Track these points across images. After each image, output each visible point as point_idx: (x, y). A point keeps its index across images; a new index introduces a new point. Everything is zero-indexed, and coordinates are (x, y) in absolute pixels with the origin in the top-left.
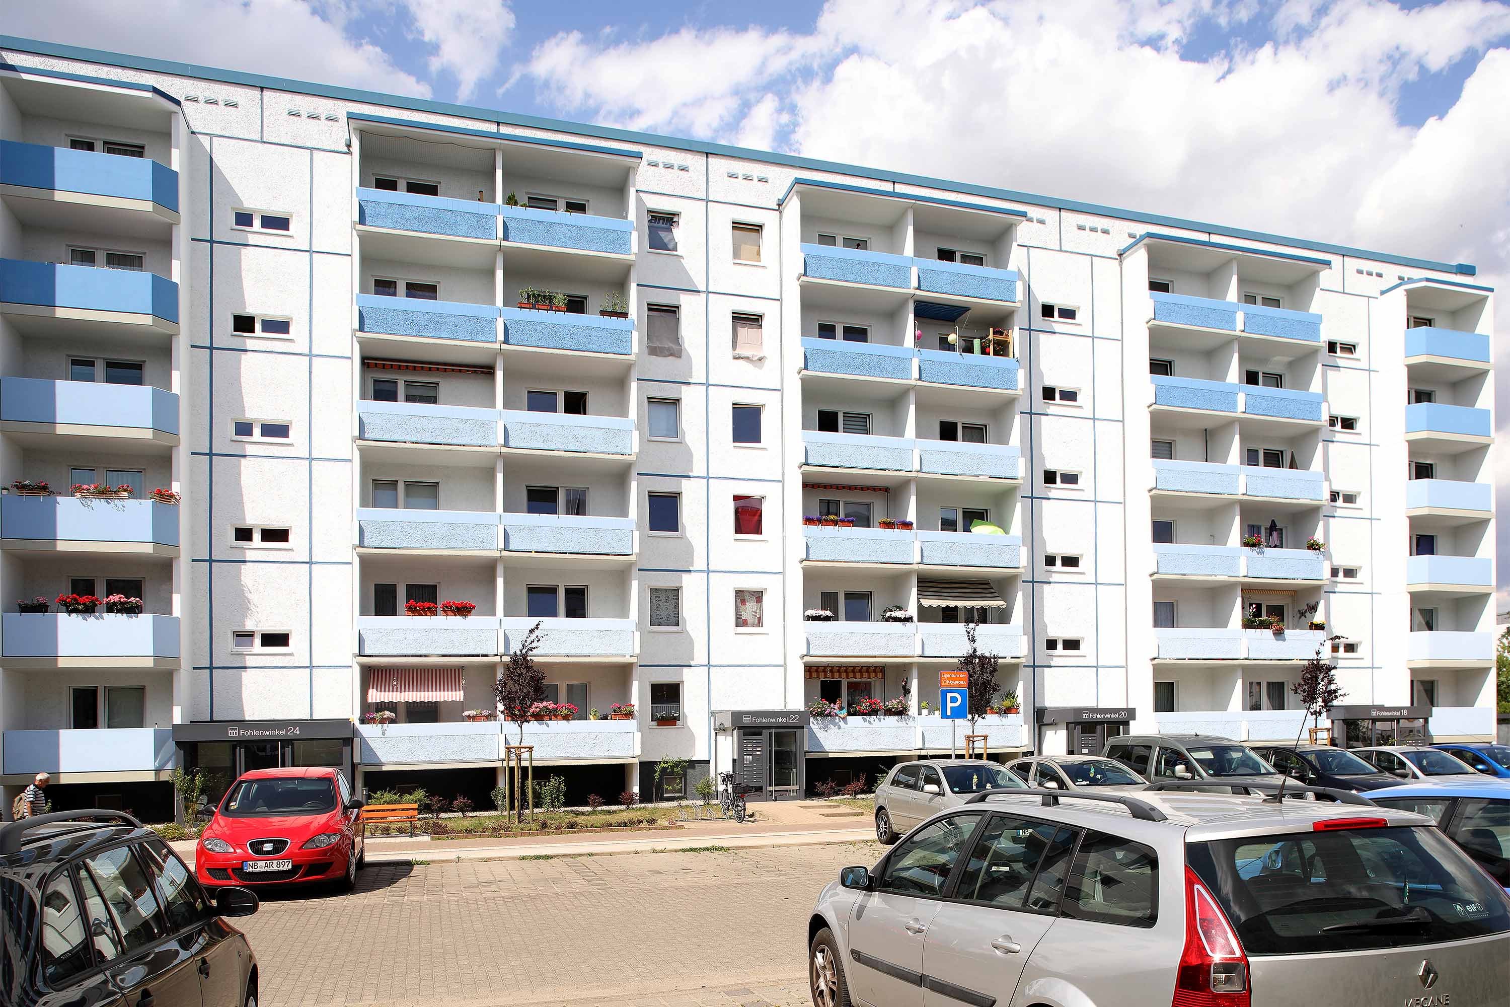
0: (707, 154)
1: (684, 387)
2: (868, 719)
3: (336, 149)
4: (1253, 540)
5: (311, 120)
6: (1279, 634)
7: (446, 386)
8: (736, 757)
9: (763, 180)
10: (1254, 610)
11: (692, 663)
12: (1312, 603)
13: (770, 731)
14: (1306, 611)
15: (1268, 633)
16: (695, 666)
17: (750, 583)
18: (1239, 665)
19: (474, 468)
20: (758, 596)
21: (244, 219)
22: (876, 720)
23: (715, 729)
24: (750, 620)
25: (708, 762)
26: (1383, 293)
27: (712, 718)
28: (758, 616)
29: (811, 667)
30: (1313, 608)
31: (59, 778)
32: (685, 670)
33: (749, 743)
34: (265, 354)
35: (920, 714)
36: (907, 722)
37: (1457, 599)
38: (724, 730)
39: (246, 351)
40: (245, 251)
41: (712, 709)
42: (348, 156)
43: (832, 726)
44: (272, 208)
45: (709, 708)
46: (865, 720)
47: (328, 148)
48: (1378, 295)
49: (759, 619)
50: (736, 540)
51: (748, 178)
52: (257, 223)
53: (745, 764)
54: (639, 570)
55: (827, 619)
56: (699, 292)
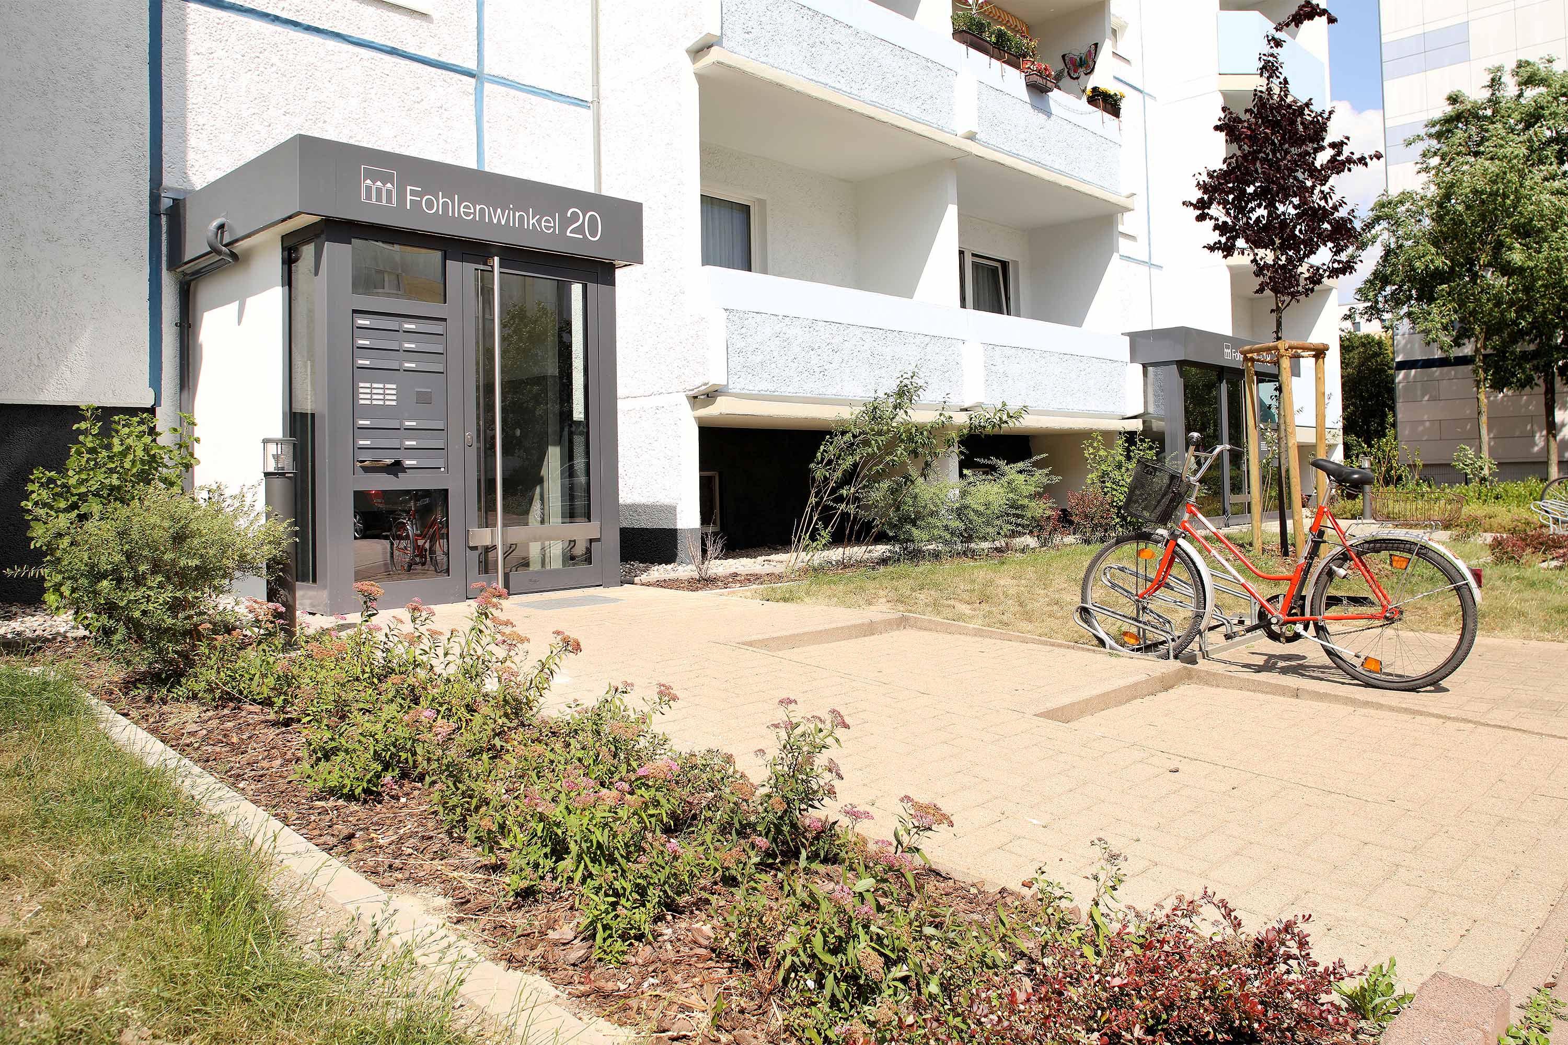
12: (1078, 49)
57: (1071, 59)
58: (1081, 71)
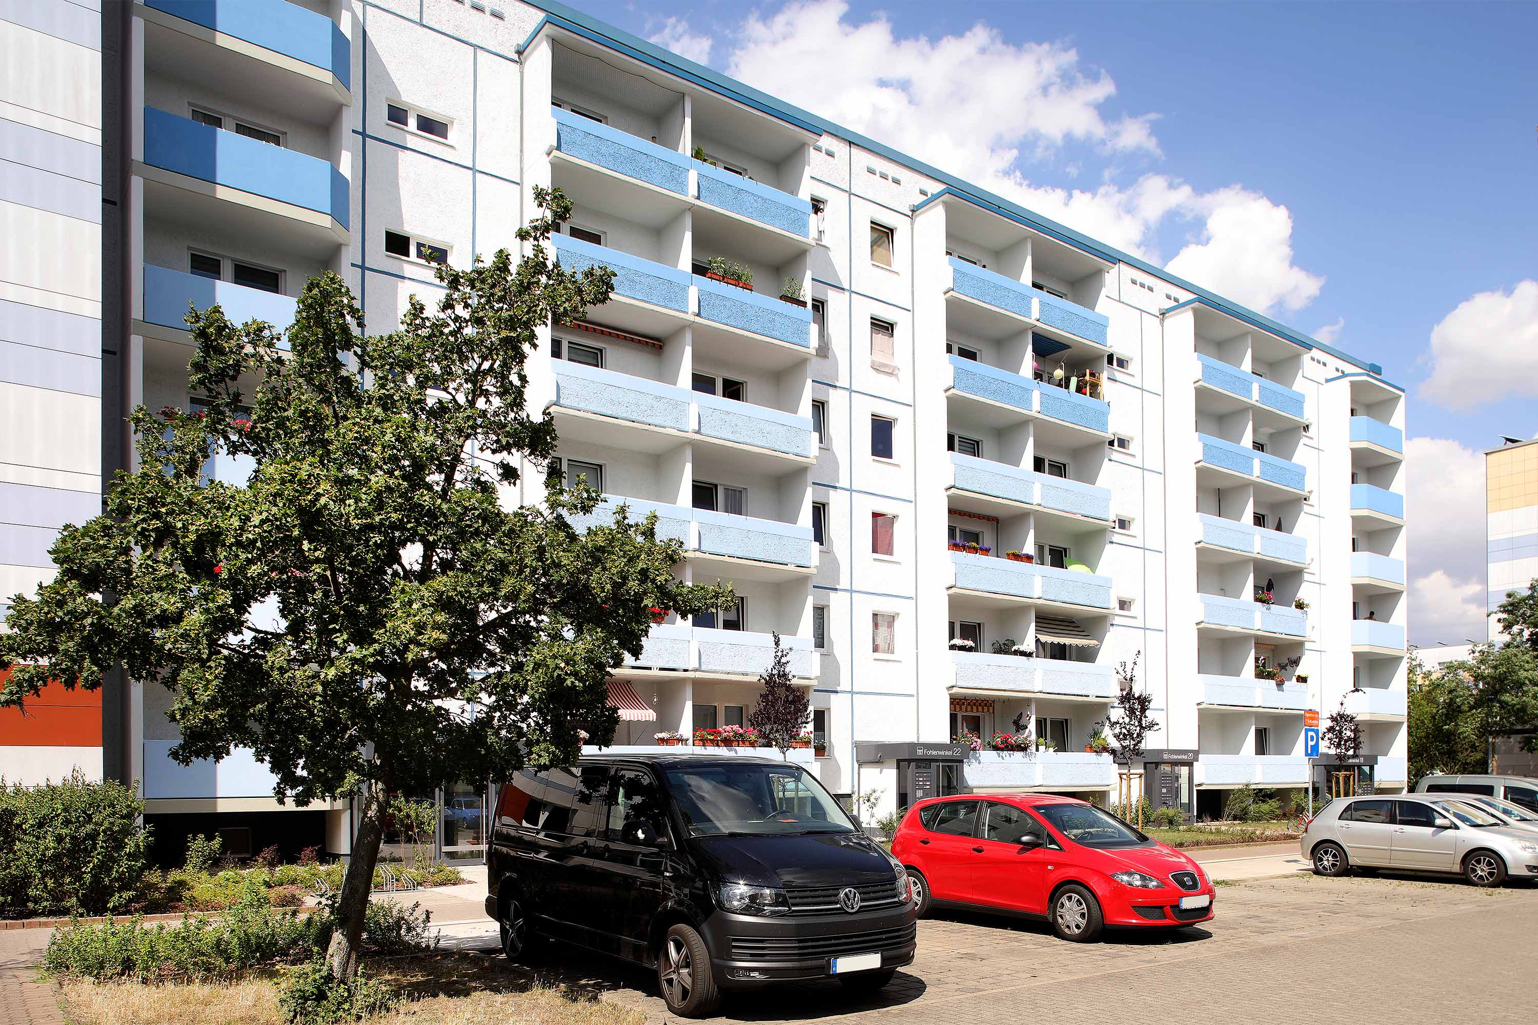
0: (850, 142)
1: (831, 390)
2: (1002, 754)
3: (501, 53)
5: (475, 11)
6: (1280, 684)
7: (612, 352)
9: (897, 182)
11: (839, 689)
12: (1294, 657)
13: (936, 765)
14: (1286, 665)
15: (1272, 683)
16: (842, 692)
17: (885, 606)
18: (1253, 713)
19: (640, 453)
20: (891, 620)
21: (397, 115)
23: (859, 761)
24: (881, 645)
25: (851, 796)
26: (1327, 381)
27: (855, 748)
28: (890, 642)
29: (955, 699)
30: (1296, 662)
31: (215, 804)
32: (833, 696)
33: (921, 776)
34: (423, 286)
35: (1037, 750)
36: (1030, 758)
37: (1371, 661)
38: (873, 761)
39: (403, 278)
40: (403, 155)
41: (856, 739)
42: (516, 67)
43: (977, 763)
44: (431, 108)
45: (853, 738)
47: (494, 50)
48: (1323, 382)
49: (889, 645)
50: (875, 559)
51: (884, 177)
52: (412, 123)
53: (917, 798)
54: (814, 587)
55: (970, 649)
56: (843, 289)
58: (1291, 667)
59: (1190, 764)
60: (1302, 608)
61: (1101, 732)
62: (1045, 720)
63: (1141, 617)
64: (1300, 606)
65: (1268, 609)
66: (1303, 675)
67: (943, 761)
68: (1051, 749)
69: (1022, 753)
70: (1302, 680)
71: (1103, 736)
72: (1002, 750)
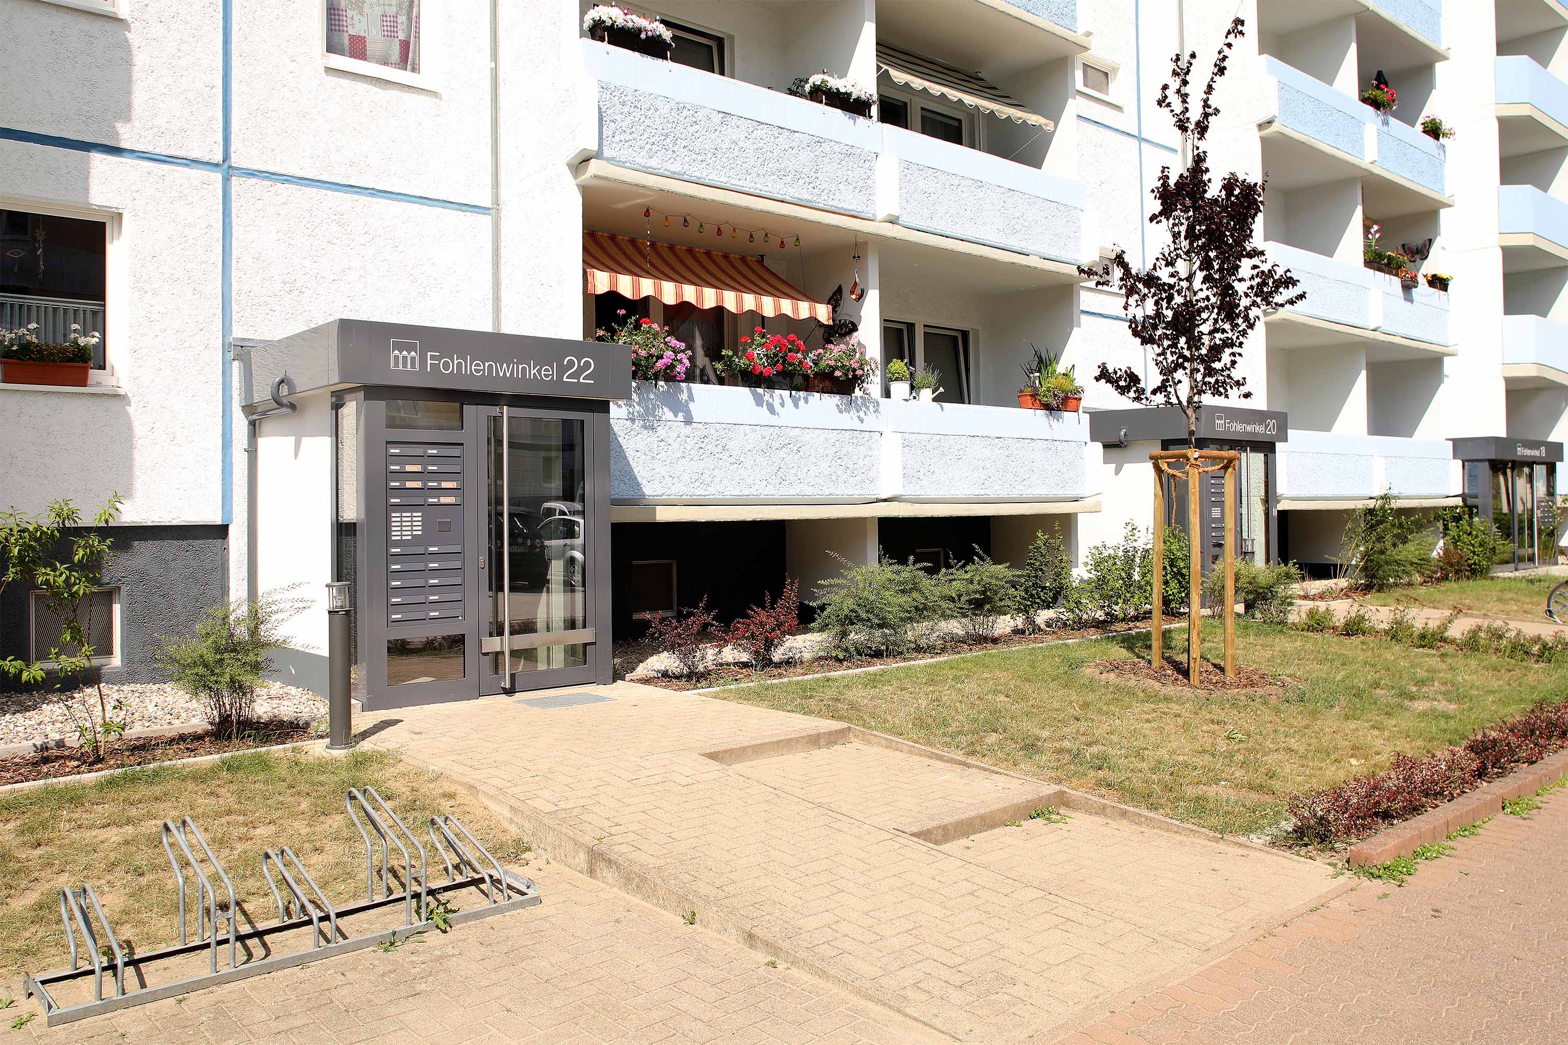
2: (767, 397)
4: (1381, 95)
6: (1406, 286)
8: (350, 514)
10: (1377, 236)
12: (1416, 240)
13: (494, 411)
14: (1410, 252)
15: (1396, 283)
22: (788, 402)
23: (249, 409)
24: (375, 41)
25: (221, 531)
27: (236, 364)
28: (402, 36)
30: (1421, 252)
33: (414, 458)
35: (887, 394)
36: (862, 414)
38: (293, 407)
41: (238, 332)
43: (668, 414)
45: (226, 328)
46: (759, 401)
49: (405, 46)
53: (397, 544)
57: (1410, 249)
58: (1417, 257)
59: (1267, 448)
60: (1437, 137)
61: (1057, 358)
62: (911, 326)
63: (1130, 108)
64: (1434, 131)
65: (1386, 123)
66: (1443, 274)
67: (517, 400)
68: (926, 394)
69: (835, 399)
70: (1439, 283)
71: (1061, 368)
72: (770, 384)
